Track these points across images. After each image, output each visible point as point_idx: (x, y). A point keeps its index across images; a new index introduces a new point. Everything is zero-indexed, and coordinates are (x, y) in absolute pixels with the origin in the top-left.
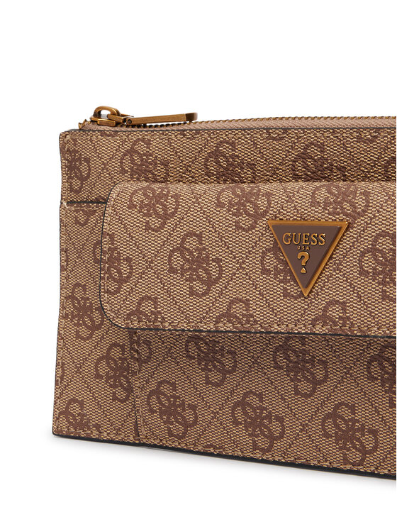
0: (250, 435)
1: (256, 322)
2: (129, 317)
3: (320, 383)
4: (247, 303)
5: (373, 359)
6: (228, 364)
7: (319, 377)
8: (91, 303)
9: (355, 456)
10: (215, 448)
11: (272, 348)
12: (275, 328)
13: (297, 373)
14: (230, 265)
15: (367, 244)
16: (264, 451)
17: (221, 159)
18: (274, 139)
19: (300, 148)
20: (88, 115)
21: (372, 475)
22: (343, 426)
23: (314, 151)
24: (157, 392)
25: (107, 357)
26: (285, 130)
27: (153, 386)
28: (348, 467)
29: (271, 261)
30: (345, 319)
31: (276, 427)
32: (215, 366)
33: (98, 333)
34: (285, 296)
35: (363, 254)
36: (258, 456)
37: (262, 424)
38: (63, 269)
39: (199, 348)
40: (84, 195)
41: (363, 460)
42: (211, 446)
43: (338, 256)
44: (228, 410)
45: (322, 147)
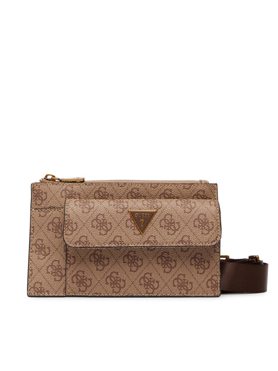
0: (112, 288)
1: (124, 243)
2: (76, 243)
3: (140, 266)
4: (121, 237)
5: (159, 257)
6: (106, 263)
7: (139, 265)
8: (45, 246)
9: (150, 291)
10: (97, 294)
11: (123, 256)
12: (130, 245)
13: (131, 264)
14: (114, 225)
15: (163, 217)
16: (117, 293)
17: (100, 193)
18: (121, 186)
19: (130, 189)
20: (43, 177)
21: (156, 297)
22: (147, 281)
23: (135, 190)
24: (76, 275)
25: (52, 266)
26: (125, 184)
27: (75, 273)
28: (148, 295)
29: (129, 223)
30: (155, 241)
31: (122, 284)
32: (100, 264)
33: (47, 257)
34: (134, 234)
35: (161, 221)
36: (114, 295)
37: (117, 283)
38: (31, 234)
39: (95, 258)
40: (43, 206)
41: (153, 292)
42: (96, 293)
43: (152, 221)
44: (104, 279)
45: (138, 189)
